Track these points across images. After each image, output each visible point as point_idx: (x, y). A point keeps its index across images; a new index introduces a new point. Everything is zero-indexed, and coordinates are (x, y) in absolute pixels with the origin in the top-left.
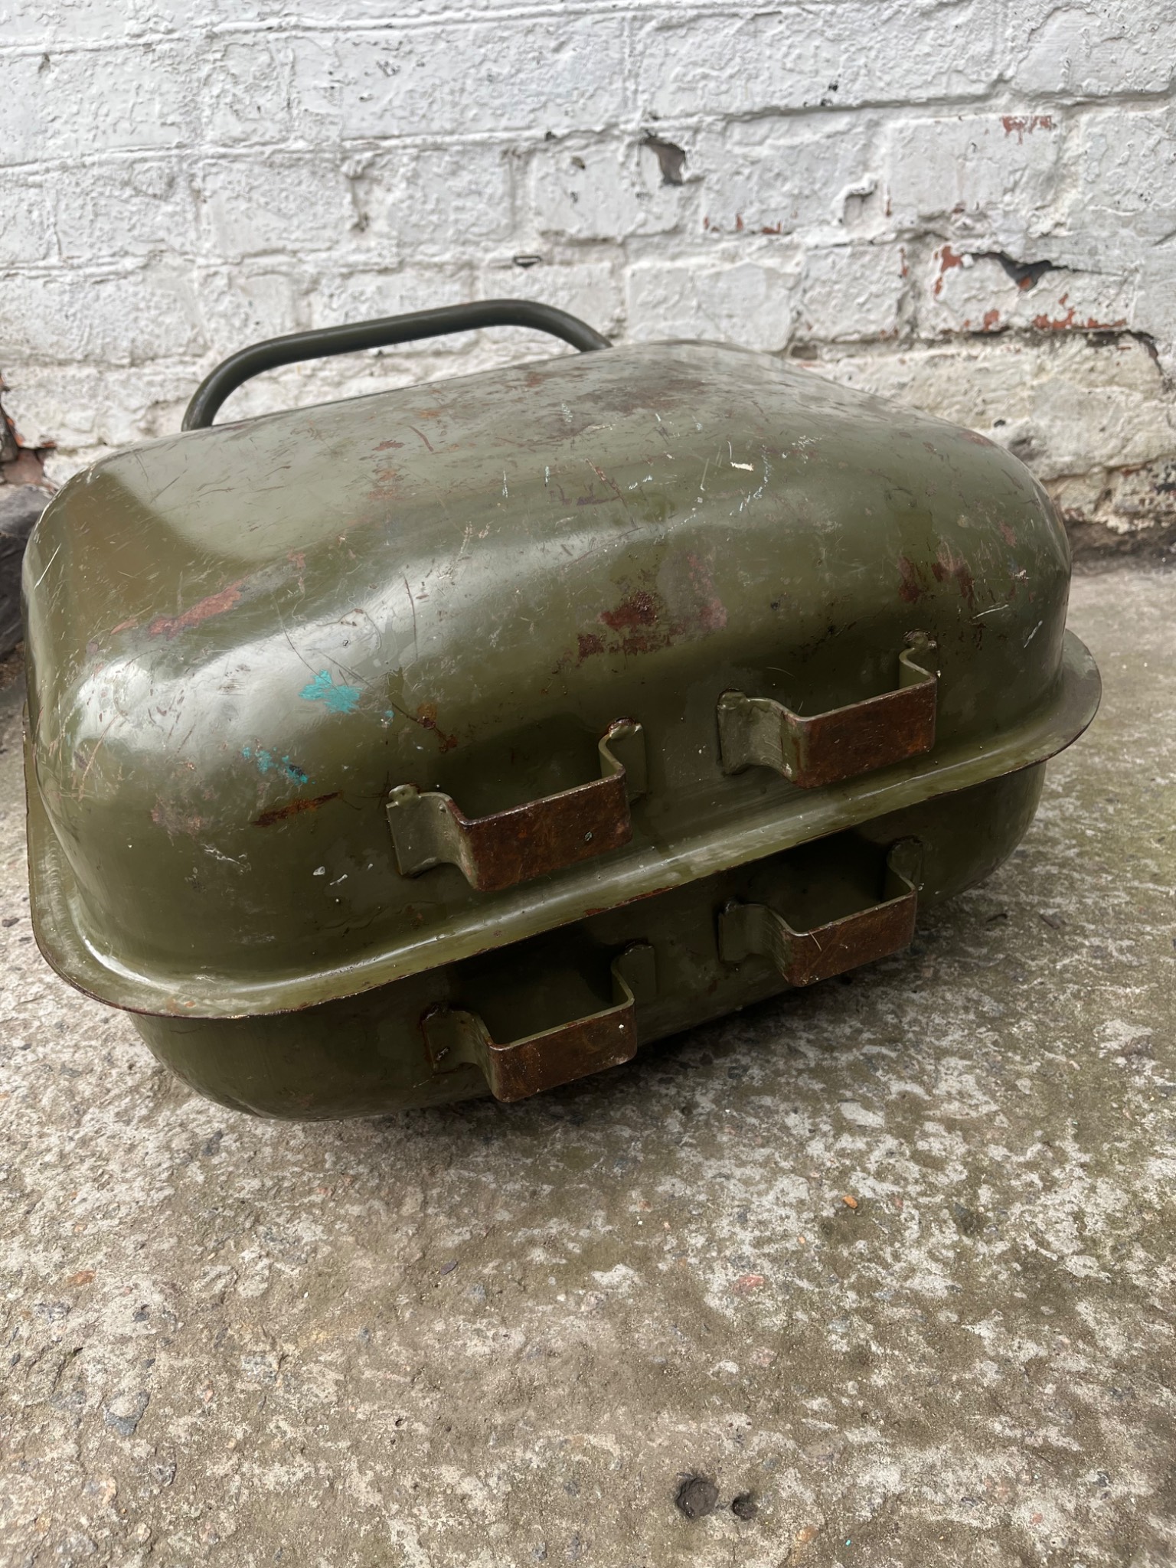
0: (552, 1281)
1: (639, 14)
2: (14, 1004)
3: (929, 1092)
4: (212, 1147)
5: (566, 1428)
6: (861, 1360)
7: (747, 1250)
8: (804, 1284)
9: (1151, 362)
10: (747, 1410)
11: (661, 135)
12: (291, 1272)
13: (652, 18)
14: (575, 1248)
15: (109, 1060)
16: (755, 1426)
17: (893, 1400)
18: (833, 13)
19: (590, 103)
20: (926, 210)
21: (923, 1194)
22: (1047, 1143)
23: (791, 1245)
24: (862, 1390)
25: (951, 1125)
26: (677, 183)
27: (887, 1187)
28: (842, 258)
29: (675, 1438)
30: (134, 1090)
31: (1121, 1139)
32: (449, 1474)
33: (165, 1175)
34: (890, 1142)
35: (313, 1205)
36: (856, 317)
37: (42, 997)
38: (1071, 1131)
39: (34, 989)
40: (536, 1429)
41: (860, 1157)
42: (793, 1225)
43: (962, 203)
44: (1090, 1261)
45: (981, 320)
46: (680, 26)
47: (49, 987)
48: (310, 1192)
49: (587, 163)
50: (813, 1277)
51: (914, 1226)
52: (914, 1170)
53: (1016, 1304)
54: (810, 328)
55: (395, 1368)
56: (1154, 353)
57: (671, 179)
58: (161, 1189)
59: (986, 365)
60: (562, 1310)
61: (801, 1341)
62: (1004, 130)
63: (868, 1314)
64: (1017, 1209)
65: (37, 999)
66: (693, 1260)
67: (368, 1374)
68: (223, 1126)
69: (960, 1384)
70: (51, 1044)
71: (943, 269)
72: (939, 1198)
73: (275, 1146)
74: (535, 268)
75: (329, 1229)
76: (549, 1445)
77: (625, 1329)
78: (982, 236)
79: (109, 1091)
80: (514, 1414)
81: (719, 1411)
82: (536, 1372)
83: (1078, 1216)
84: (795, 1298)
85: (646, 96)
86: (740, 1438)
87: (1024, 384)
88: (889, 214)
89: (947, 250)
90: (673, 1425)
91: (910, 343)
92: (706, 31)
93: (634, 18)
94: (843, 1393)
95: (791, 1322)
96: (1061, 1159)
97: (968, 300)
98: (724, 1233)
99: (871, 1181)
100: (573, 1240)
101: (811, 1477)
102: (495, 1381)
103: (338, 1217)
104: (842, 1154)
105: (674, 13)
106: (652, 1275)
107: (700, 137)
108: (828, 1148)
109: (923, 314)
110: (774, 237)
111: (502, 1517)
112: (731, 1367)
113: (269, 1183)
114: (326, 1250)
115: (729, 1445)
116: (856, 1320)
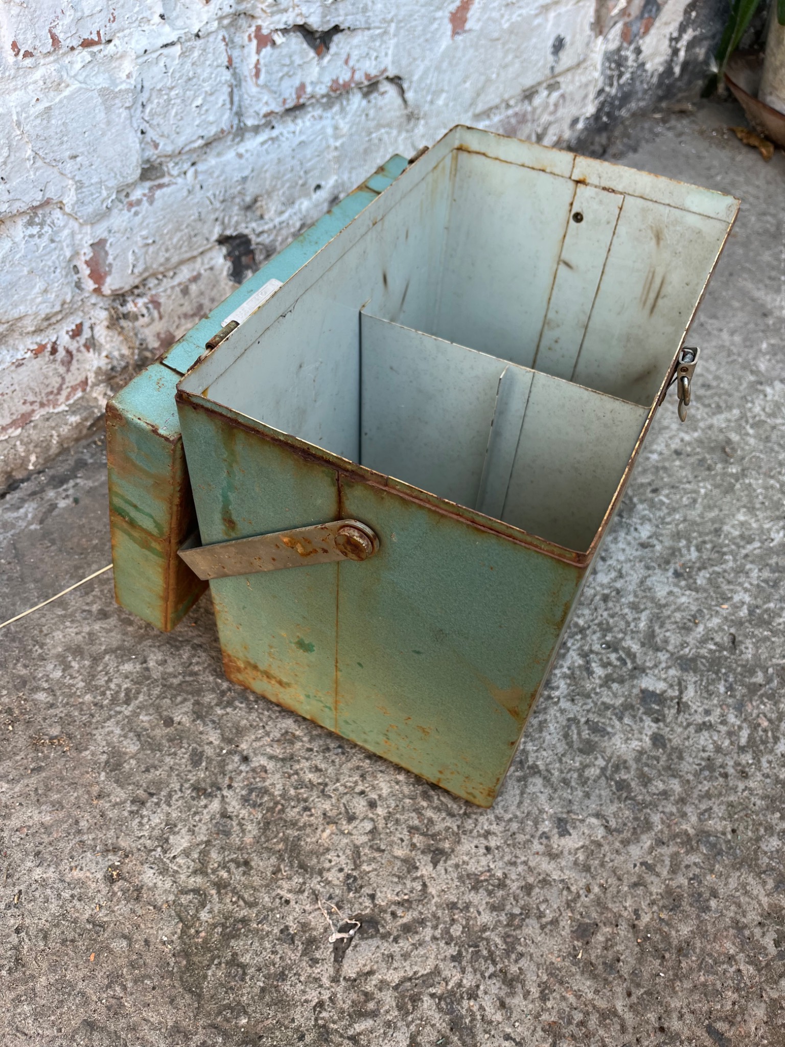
9: (401, 100)
28: (173, 59)
36: (197, 122)
45: (294, 96)
54: (156, 146)
56: (402, 92)
59: (303, 138)
71: (258, 51)
78: (286, 10)
87: (328, 147)
89: (258, 30)
91: (241, 132)
97: (282, 78)
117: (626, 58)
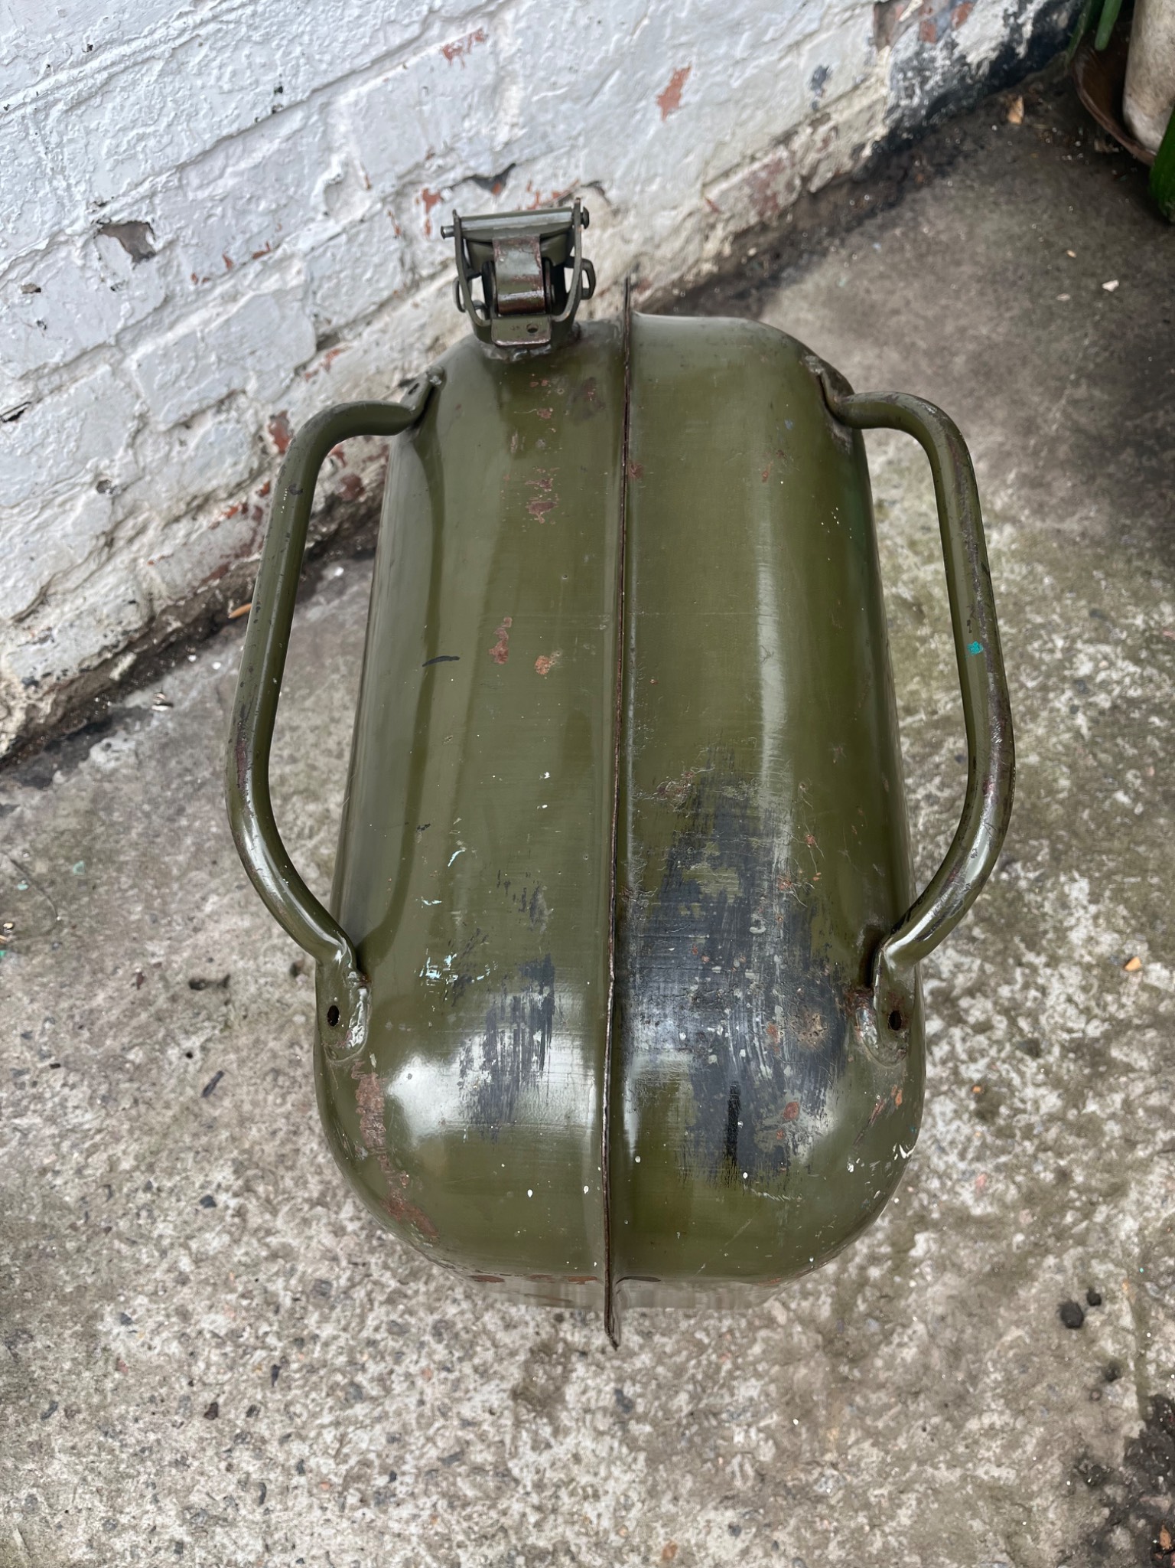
0: (897, 1279)
1: (40, 103)
2: (331, 1461)
3: (941, 979)
4: (625, 1404)
5: (991, 1346)
6: (1063, 1176)
7: (962, 1166)
8: (1003, 1159)
9: (600, 200)
10: (1048, 1251)
11: (115, 219)
12: (773, 1420)
13: (56, 101)
14: (885, 1249)
15: (466, 1424)
16: (1059, 1256)
17: (1093, 1183)
18: (254, 14)
19: (20, 223)
20: (401, 169)
21: (1000, 1051)
22: (1020, 964)
23: (977, 1143)
24: (1077, 1189)
25: (970, 992)
26: (150, 255)
27: (982, 1063)
28: (340, 248)
29: (1037, 1300)
30: (518, 1423)
31: (1045, 932)
32: (973, 1425)
33: (625, 1450)
34: (957, 1032)
35: (730, 1373)
36: (368, 293)
37: (343, 1436)
38: (1022, 946)
39: (329, 1436)
40: (980, 1361)
41: (952, 1055)
42: (966, 1130)
43: (432, 148)
44: (1095, 1023)
46: (91, 96)
47: (337, 1424)
48: (718, 1368)
49: (40, 285)
50: (1003, 1151)
51: (1013, 1075)
52: (981, 1040)
53: (1090, 1078)
54: (329, 322)
55: (888, 1407)
56: (602, 192)
57: (141, 255)
58: (635, 1460)
60: (920, 1290)
61: (1031, 1192)
62: (446, 61)
63: (1043, 1148)
64: (1043, 1019)
65: (342, 1440)
66: (945, 1197)
67: (880, 1424)
68: (612, 1385)
69: (1109, 1147)
70: (408, 1457)
71: (428, 210)
72: (1008, 1047)
73: (660, 1361)
74: (25, 415)
75: (758, 1376)
76: (995, 1363)
77: (958, 1268)
78: (453, 168)
79: (502, 1442)
80: (963, 1364)
81: (1039, 1265)
82: (948, 1335)
83: (1070, 1000)
84: (1008, 1170)
85: (82, 187)
86: (1060, 1269)
88: (369, 187)
89: (426, 191)
90: (1029, 1293)
91: (415, 285)
92: (123, 89)
93: (36, 110)
94: (1073, 1201)
95: (1019, 1186)
96: (1034, 969)
98: (942, 1167)
99: (973, 1067)
100: (880, 1245)
101: (1104, 1256)
102: (937, 1359)
103: (754, 1363)
104: (944, 1062)
105: (81, 86)
106: (935, 1226)
107: (157, 200)
108: (934, 1065)
109: (420, 255)
110: (265, 258)
111: (1015, 1417)
112: (1019, 1238)
113: (690, 1387)
114: (772, 1388)
115: (1059, 1278)
116: (1041, 1155)
117: (933, 60)
